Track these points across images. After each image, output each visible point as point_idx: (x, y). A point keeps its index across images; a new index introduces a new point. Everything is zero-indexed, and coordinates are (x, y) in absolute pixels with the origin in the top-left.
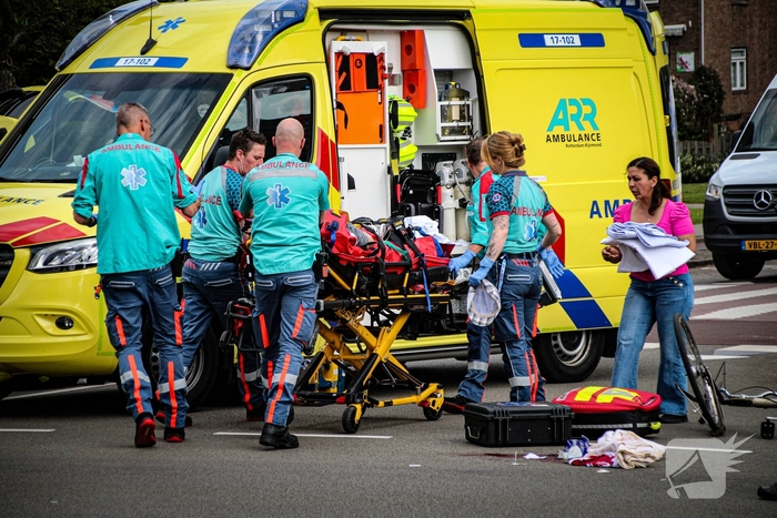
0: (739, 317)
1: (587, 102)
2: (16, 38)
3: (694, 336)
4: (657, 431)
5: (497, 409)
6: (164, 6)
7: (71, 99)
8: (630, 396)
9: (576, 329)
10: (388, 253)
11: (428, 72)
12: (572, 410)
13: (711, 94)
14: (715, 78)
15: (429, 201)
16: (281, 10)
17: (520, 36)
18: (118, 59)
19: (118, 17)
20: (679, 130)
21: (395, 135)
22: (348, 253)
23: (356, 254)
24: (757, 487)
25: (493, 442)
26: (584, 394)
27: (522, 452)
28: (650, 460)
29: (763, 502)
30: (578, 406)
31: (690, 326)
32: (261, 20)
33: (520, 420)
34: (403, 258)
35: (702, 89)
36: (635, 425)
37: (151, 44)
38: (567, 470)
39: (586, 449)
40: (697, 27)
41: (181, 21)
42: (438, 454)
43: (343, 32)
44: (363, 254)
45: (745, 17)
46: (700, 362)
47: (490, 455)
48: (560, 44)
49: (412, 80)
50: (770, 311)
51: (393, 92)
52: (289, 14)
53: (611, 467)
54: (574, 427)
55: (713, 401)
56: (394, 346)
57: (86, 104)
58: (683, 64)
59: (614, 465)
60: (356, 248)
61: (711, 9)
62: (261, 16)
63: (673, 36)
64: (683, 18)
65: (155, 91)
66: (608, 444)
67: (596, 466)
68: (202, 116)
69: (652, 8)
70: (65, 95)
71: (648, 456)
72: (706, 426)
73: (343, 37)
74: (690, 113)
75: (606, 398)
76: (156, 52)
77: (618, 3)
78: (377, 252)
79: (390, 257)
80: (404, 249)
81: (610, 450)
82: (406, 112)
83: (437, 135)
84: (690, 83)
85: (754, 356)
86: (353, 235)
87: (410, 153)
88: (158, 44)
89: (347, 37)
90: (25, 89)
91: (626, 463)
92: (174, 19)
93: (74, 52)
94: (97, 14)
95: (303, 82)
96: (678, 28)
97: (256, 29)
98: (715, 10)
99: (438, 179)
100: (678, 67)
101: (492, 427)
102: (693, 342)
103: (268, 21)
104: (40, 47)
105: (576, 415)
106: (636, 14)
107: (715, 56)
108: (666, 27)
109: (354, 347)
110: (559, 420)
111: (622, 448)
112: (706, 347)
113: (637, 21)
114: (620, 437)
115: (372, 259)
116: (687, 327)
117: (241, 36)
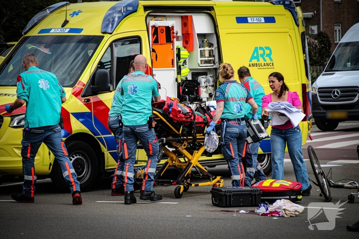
0: (338, 147)
1: (268, 48)
2: (4, 20)
3: (317, 156)
4: (300, 200)
5: (227, 190)
6: (72, 5)
7: (29, 48)
8: (288, 184)
9: (263, 153)
10: (197, 117)
11: (194, 35)
12: (261, 190)
13: (325, 45)
14: (327, 37)
15: (195, 94)
16: (126, 7)
17: (237, 18)
18: (51, 29)
19: (51, 10)
20: (310, 61)
21: (179, 64)
22: (177, 117)
23: (181, 117)
24: (346, 225)
25: (225, 205)
26: (267, 183)
27: (238, 210)
28: (297, 213)
29: (349, 232)
30: (264, 189)
31: (315, 151)
32: (117, 11)
33: (237, 195)
34: (204, 119)
35: (321, 42)
36: (290, 197)
37: (66, 22)
38: (259, 218)
39: (267, 208)
40: (318, 14)
41: (80, 12)
42: (199, 210)
43: (155, 16)
44: (184, 117)
45: (341, 9)
46: (320, 168)
47: (223, 211)
48: (255, 22)
49: (187, 39)
50: (352, 144)
51: (178, 44)
52: (130, 9)
53: (279, 216)
54: (262, 198)
55: (326, 186)
56: (200, 159)
57: (36, 50)
58: (312, 31)
59: (281, 215)
60: (181, 115)
61: (325, 5)
62: (117, 9)
63: (308, 18)
64: (312, 10)
65: (68, 44)
66: (278, 206)
67: (272, 216)
68: (90, 55)
69: (297, 5)
70: (27, 46)
71: (296, 211)
72: (323, 197)
73: (155, 19)
74: (316, 53)
75: (276, 185)
76: (68, 26)
77: (281, 3)
78: (191, 116)
79: (198, 119)
80: (205, 116)
81: (279, 208)
82: (184, 53)
83: (199, 64)
84: (315, 39)
85: (345, 165)
86: (179, 109)
87: (186, 72)
88: (69, 22)
89: (157, 19)
90: (8, 43)
91: (286, 214)
92: (77, 11)
93: (30, 26)
94: (42, 8)
95: (137, 40)
96: (309, 14)
97: (115, 15)
98: (327, 6)
99: (199, 84)
100: (310, 32)
101: (224, 198)
102: (317, 159)
103: (120, 12)
104: (16, 24)
105: (263, 192)
106: (290, 8)
107: (327, 27)
108: (304, 14)
109: (182, 160)
110: (255, 194)
111: (284, 207)
112: (323, 161)
113: (290, 11)
114: (283, 202)
115: (189, 120)
116: (314, 152)
117: (108, 19)
